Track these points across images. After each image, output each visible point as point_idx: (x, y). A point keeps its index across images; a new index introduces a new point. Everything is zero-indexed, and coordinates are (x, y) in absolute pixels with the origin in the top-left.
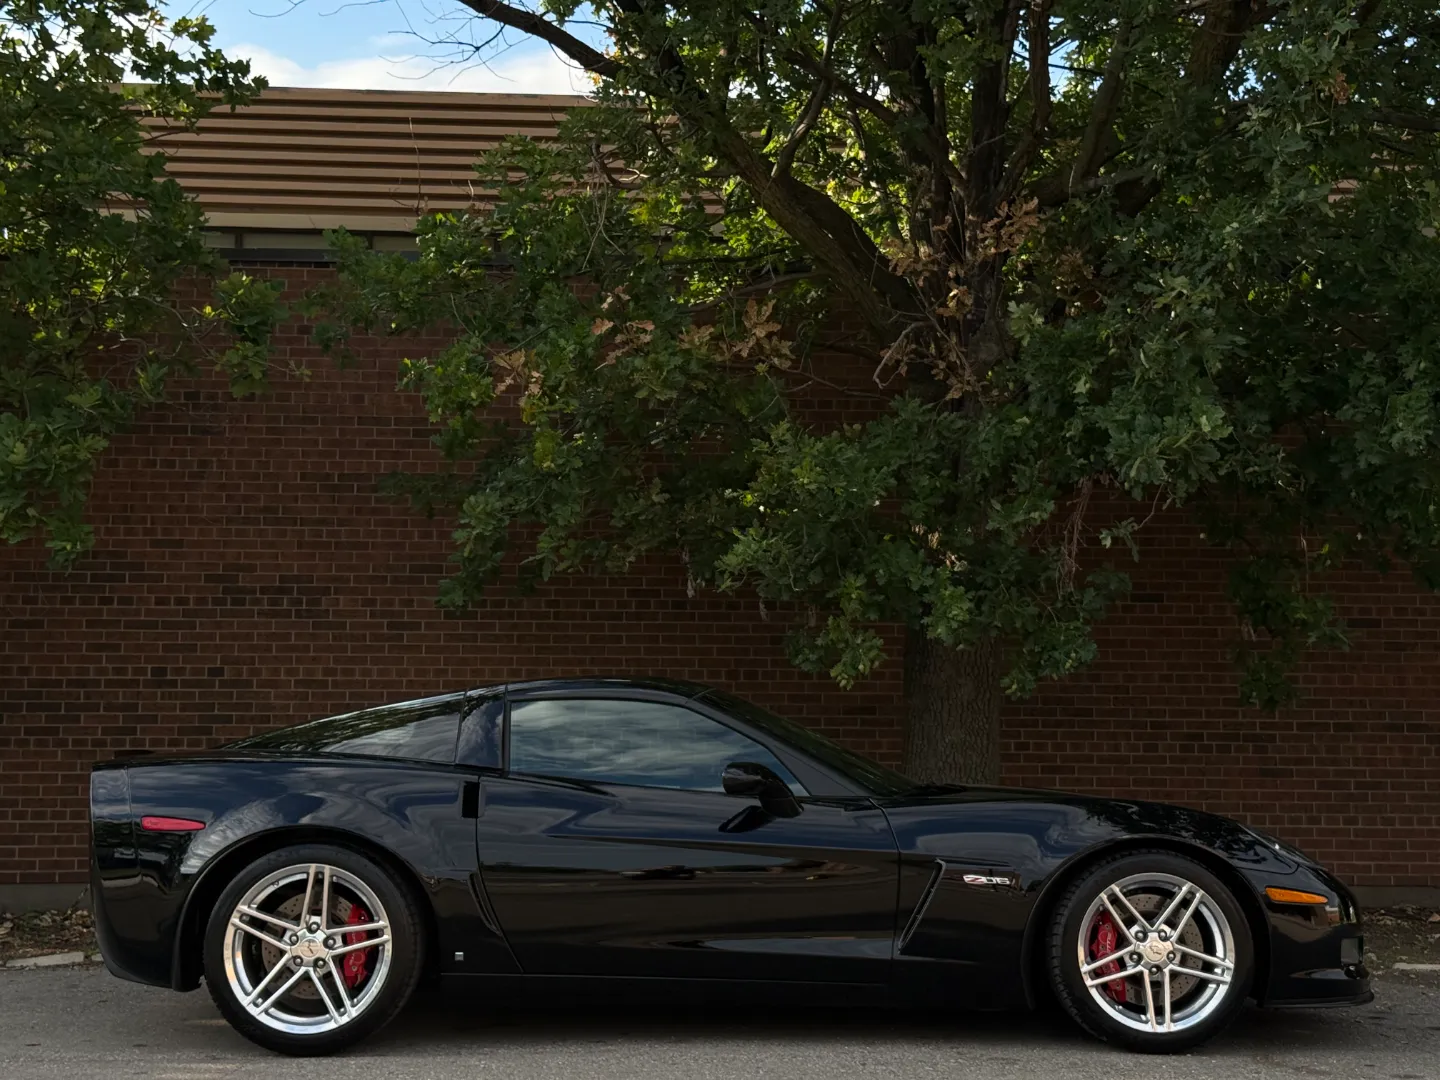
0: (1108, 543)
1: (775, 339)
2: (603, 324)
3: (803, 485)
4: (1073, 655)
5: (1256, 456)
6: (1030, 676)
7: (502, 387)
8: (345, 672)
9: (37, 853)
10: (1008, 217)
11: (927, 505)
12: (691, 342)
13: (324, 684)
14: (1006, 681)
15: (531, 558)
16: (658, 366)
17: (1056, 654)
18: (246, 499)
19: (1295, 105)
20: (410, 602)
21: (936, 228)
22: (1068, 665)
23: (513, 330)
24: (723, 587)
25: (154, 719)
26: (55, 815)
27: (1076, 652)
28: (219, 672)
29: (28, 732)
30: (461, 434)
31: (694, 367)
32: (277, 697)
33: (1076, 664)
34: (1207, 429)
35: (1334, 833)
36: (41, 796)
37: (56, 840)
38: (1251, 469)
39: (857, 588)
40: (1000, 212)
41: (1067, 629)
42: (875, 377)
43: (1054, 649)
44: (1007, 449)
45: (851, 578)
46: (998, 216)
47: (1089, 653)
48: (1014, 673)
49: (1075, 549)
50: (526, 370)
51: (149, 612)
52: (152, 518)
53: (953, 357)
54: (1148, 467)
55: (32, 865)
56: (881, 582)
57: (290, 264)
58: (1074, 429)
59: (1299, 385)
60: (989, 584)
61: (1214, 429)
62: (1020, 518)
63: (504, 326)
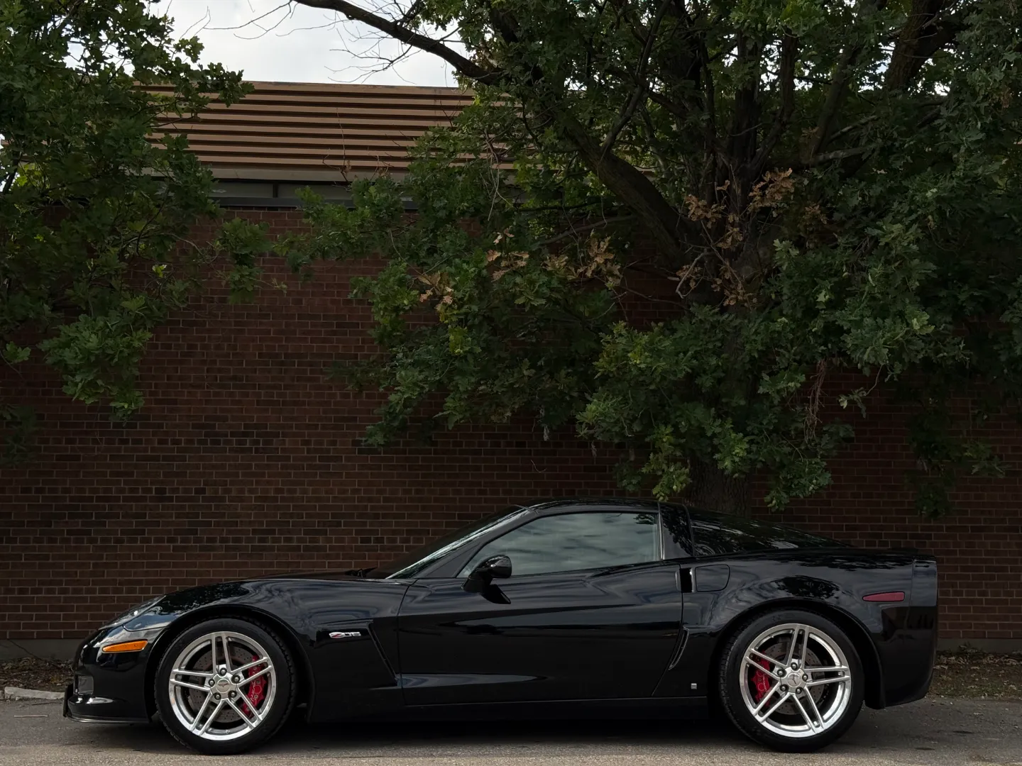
0: (845, 405)
1: (609, 265)
2: (493, 254)
3: (636, 364)
4: (814, 481)
5: (945, 346)
6: (785, 496)
7: (424, 297)
8: (290, 491)
9: (76, 617)
10: (771, 182)
11: (714, 378)
12: (553, 266)
13: (275, 499)
14: (768, 498)
15: (440, 414)
16: (532, 282)
17: (803, 481)
18: (220, 370)
19: (977, 110)
20: (334, 443)
21: (719, 188)
22: (811, 488)
23: (424, 257)
24: (582, 433)
25: (158, 524)
26: (88, 591)
27: (816, 479)
28: (203, 491)
29: (69, 532)
30: (389, 329)
31: (555, 283)
32: (242, 509)
33: (816, 488)
34: (917, 327)
35: (972, 602)
36: (78, 578)
37: (88, 608)
38: (941, 355)
39: (667, 435)
40: (765, 178)
41: (810, 463)
42: (677, 290)
43: (801, 477)
44: (772, 339)
45: (663, 428)
46: (764, 181)
47: (826, 479)
48: (773, 493)
49: (817, 408)
50: (442, 286)
51: (153, 449)
52: (155, 384)
53: (728, 276)
54: (876, 353)
55: (72, 625)
56: (683, 431)
57: (251, 208)
58: (818, 325)
59: (972, 298)
60: (756, 432)
61: (921, 327)
62: (782, 385)
63: (417, 254)
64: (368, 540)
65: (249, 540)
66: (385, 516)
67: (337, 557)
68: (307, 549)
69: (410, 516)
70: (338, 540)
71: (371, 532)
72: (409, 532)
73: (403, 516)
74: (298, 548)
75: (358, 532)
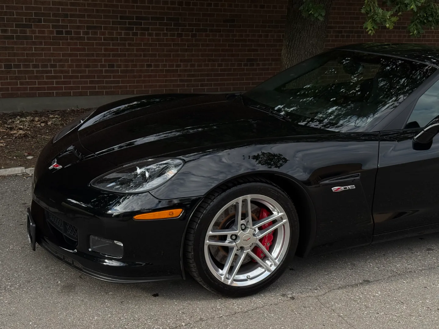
64: (61, 33)
66: (72, 16)
67: (41, 43)
68: (18, 37)
69: (89, 16)
70: (40, 32)
71: (62, 27)
72: (88, 28)
73: (83, 16)
74: (12, 37)
75: (53, 27)
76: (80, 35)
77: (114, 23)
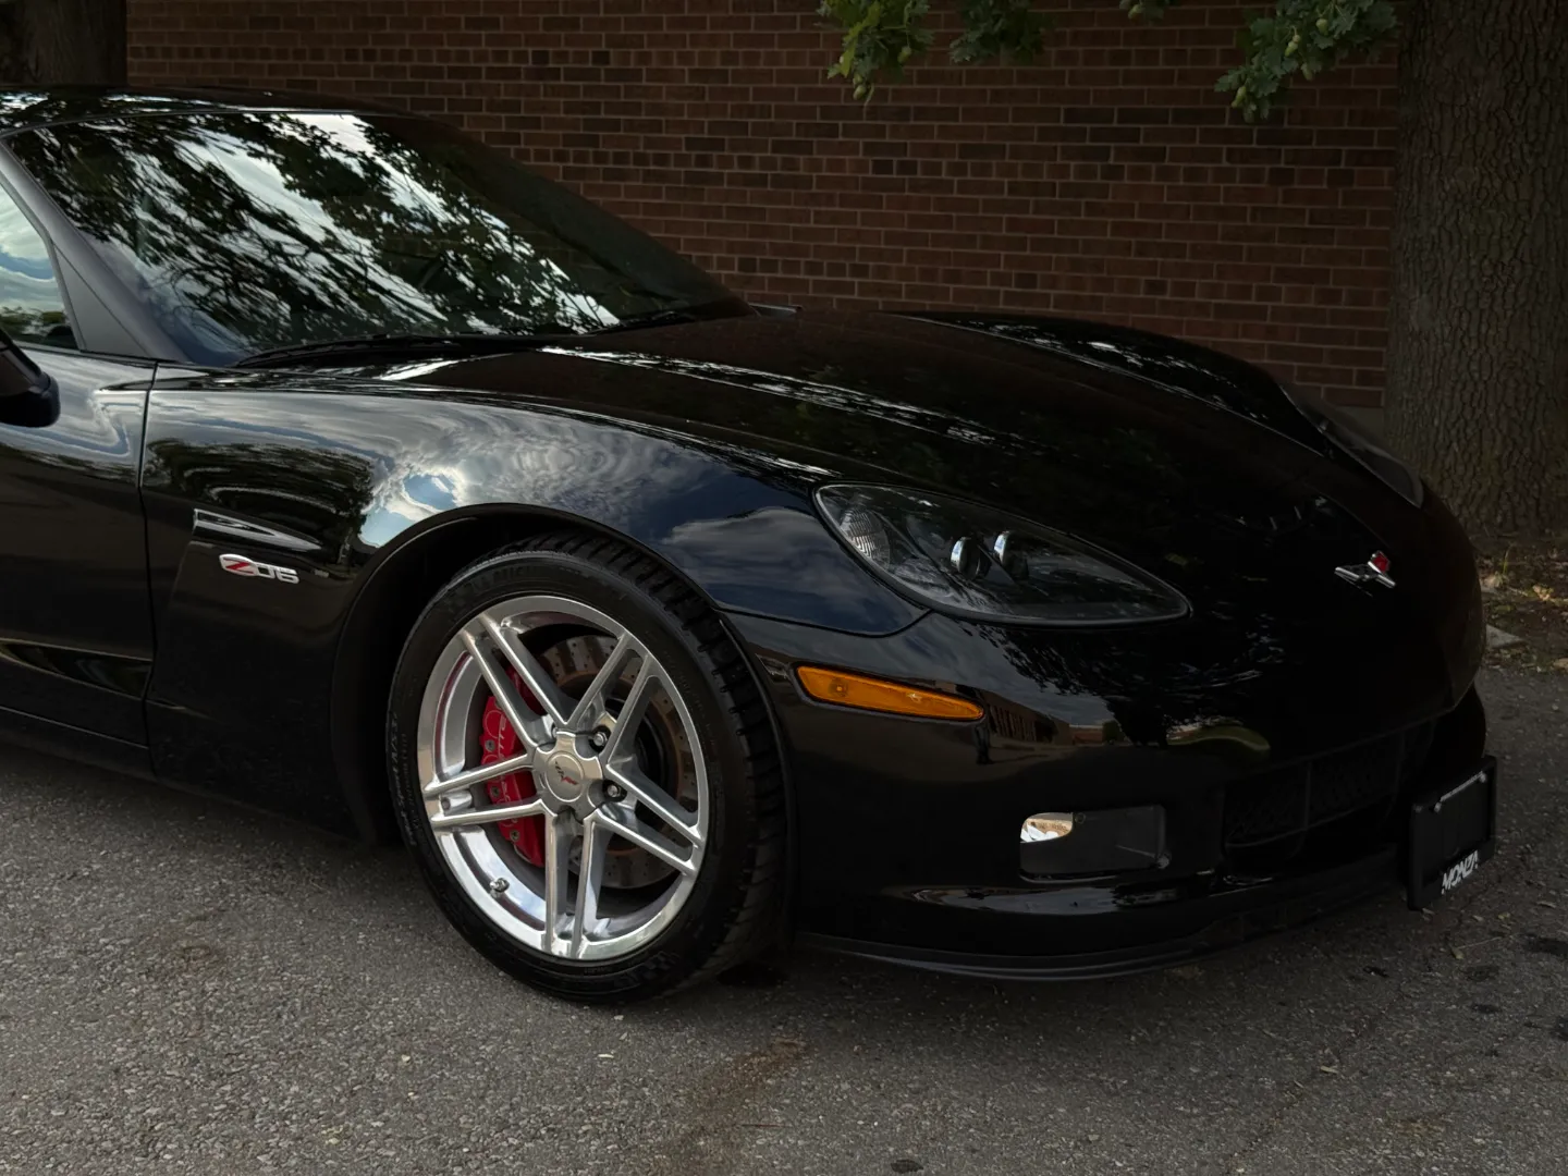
8: (748, 58)
13: (724, 75)
25: (538, 123)
28: (602, 58)
32: (668, 95)
64: (888, 167)
65: (682, 160)
66: (921, 113)
67: (830, 200)
68: (778, 181)
69: (969, 114)
70: (832, 165)
71: (893, 148)
72: (966, 151)
73: (953, 115)
74: (762, 180)
75: (869, 148)
76: (940, 174)
77: (1044, 134)
